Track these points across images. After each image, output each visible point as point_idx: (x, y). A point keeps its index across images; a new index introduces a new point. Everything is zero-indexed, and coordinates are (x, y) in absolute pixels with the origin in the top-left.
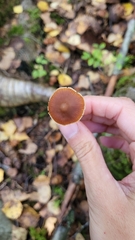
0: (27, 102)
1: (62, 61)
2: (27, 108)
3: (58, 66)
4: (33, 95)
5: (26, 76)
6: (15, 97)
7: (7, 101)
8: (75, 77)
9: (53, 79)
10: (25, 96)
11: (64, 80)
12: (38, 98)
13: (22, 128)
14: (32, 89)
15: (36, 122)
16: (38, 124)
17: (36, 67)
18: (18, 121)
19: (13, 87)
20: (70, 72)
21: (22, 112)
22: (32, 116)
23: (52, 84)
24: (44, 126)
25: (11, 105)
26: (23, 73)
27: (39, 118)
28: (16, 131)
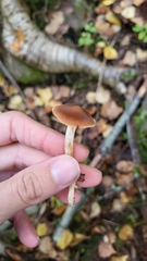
0: (68, 70)
1: (110, 33)
2: (67, 77)
3: (105, 38)
4: (75, 64)
5: (72, 44)
6: (57, 62)
7: (49, 66)
8: (121, 52)
9: (98, 51)
10: (67, 63)
11: (110, 53)
12: (80, 67)
13: (58, 97)
14: (75, 58)
15: (73, 93)
16: (74, 96)
17: (84, 34)
18: (55, 89)
19: (57, 52)
20: (117, 47)
21: (61, 81)
22: (70, 86)
23: (96, 55)
24: (81, 98)
25: (51, 70)
26: (69, 40)
27: (77, 89)
28: (52, 98)
